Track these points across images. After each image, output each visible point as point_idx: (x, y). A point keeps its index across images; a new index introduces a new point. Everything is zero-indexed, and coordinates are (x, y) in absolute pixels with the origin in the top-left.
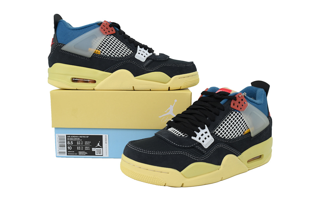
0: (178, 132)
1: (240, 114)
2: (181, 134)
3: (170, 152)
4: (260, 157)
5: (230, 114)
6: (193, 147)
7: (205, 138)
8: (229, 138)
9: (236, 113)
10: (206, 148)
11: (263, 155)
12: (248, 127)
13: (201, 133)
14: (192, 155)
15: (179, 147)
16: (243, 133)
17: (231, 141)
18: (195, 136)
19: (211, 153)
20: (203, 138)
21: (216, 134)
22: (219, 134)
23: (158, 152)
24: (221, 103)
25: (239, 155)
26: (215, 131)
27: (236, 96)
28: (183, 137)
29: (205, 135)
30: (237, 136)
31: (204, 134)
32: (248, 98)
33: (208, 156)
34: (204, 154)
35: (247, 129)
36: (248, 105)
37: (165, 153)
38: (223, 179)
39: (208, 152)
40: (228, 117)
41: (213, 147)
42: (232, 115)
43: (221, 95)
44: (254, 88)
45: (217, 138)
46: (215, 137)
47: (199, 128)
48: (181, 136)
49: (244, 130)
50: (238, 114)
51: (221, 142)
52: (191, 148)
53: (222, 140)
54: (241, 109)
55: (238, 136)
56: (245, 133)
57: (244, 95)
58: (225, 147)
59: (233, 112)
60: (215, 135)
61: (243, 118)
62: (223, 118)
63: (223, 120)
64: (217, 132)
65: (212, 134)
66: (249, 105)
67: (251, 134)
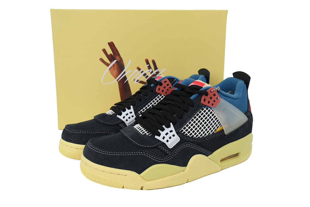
0: (143, 129)
1: (211, 110)
2: (146, 132)
3: (129, 152)
4: (237, 155)
5: (201, 110)
6: (155, 147)
7: (170, 138)
8: (197, 137)
9: (207, 109)
10: (171, 148)
11: (239, 153)
12: (220, 124)
13: (165, 132)
14: (154, 157)
15: (141, 147)
16: (215, 131)
17: (200, 140)
18: (159, 135)
19: (175, 154)
20: (167, 138)
21: (183, 133)
22: (186, 132)
23: (115, 152)
24: (191, 98)
25: (210, 155)
26: (182, 129)
27: (207, 91)
28: (147, 135)
29: (170, 134)
30: (207, 134)
31: (169, 132)
32: (223, 92)
33: (172, 157)
34: (167, 155)
35: (219, 127)
36: (220, 100)
37: (123, 154)
38: (189, 181)
39: (172, 153)
40: (198, 114)
41: (178, 147)
42: (202, 112)
43: (192, 89)
44: (235, 79)
45: (184, 137)
46: (182, 136)
47: (164, 126)
48: (145, 134)
49: (216, 128)
50: (209, 111)
51: (189, 141)
52: (154, 148)
53: (189, 139)
54: (213, 105)
55: (209, 134)
56: (217, 131)
57: (217, 90)
58: (192, 147)
59: (203, 108)
60: (181, 133)
61: (215, 115)
62: (192, 115)
63: (192, 118)
64: (184, 131)
65: (178, 133)
66: (222, 100)
67: (225, 132)
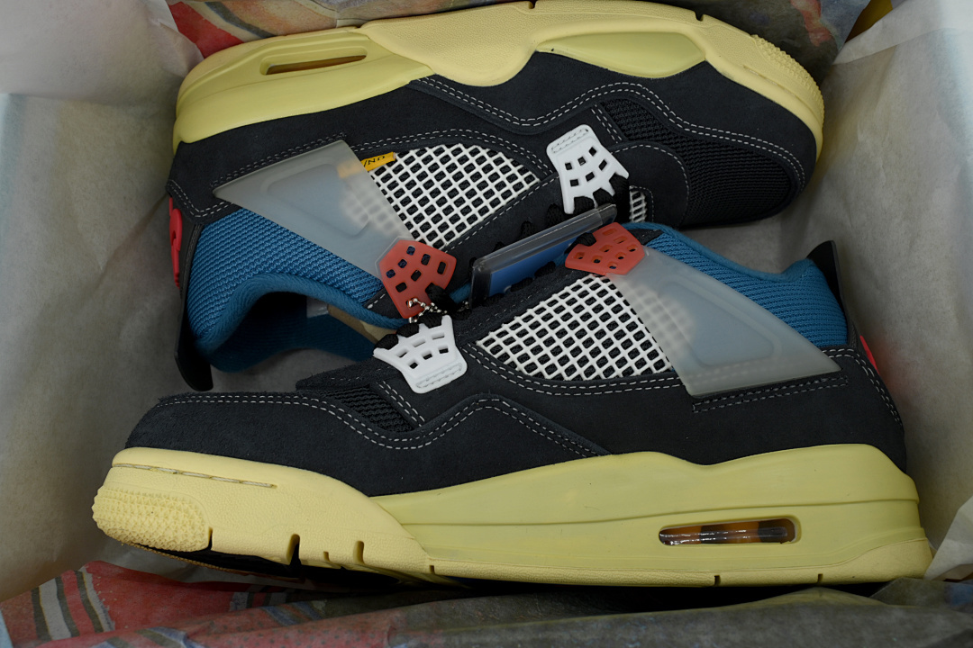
6: (633, 139)
7: (582, 161)
10: (585, 127)
13: (594, 185)
14: (655, 107)
18: (615, 179)
19: (576, 103)
20: (592, 163)
29: (579, 173)
31: (583, 180)
33: (592, 94)
46: (536, 160)
51: (514, 137)
52: (639, 138)
60: (535, 170)
63: (486, 221)
64: (521, 178)
